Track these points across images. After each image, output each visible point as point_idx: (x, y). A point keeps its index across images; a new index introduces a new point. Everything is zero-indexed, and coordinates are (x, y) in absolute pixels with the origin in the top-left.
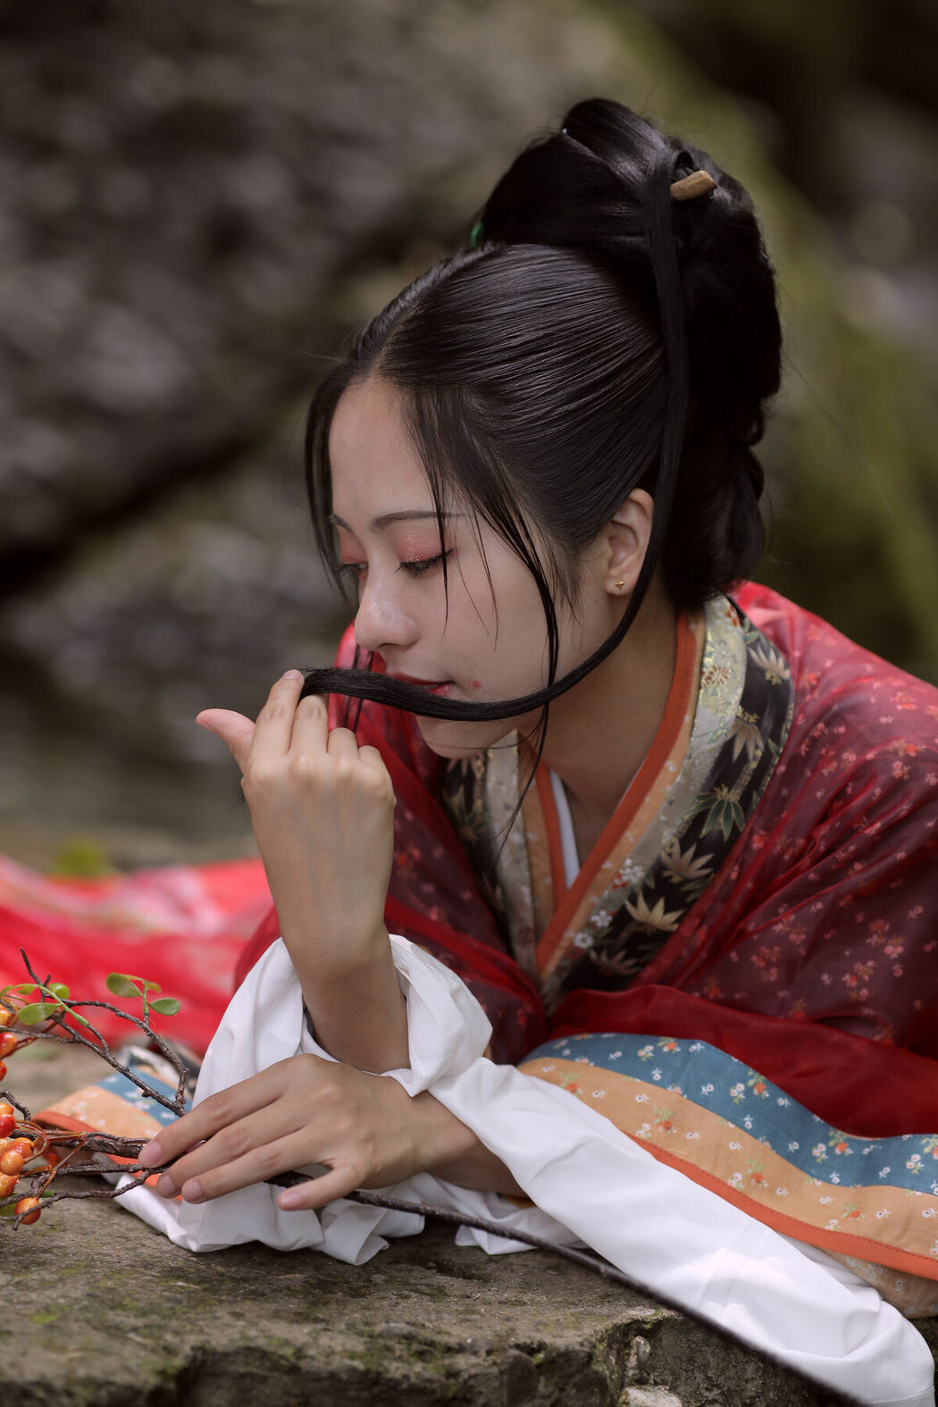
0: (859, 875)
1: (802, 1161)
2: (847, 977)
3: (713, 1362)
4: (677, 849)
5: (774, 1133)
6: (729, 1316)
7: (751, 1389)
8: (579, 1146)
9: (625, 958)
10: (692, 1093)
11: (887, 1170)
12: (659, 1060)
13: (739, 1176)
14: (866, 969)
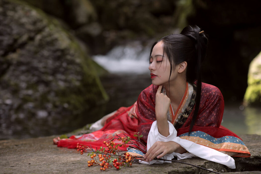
0: (212, 107)
1: (213, 142)
2: (211, 119)
3: (213, 165)
4: (188, 107)
5: (209, 139)
6: (213, 160)
7: (219, 167)
8: (192, 144)
9: (182, 122)
10: (200, 137)
11: (223, 141)
12: (195, 134)
13: (208, 145)
14: (213, 117)
